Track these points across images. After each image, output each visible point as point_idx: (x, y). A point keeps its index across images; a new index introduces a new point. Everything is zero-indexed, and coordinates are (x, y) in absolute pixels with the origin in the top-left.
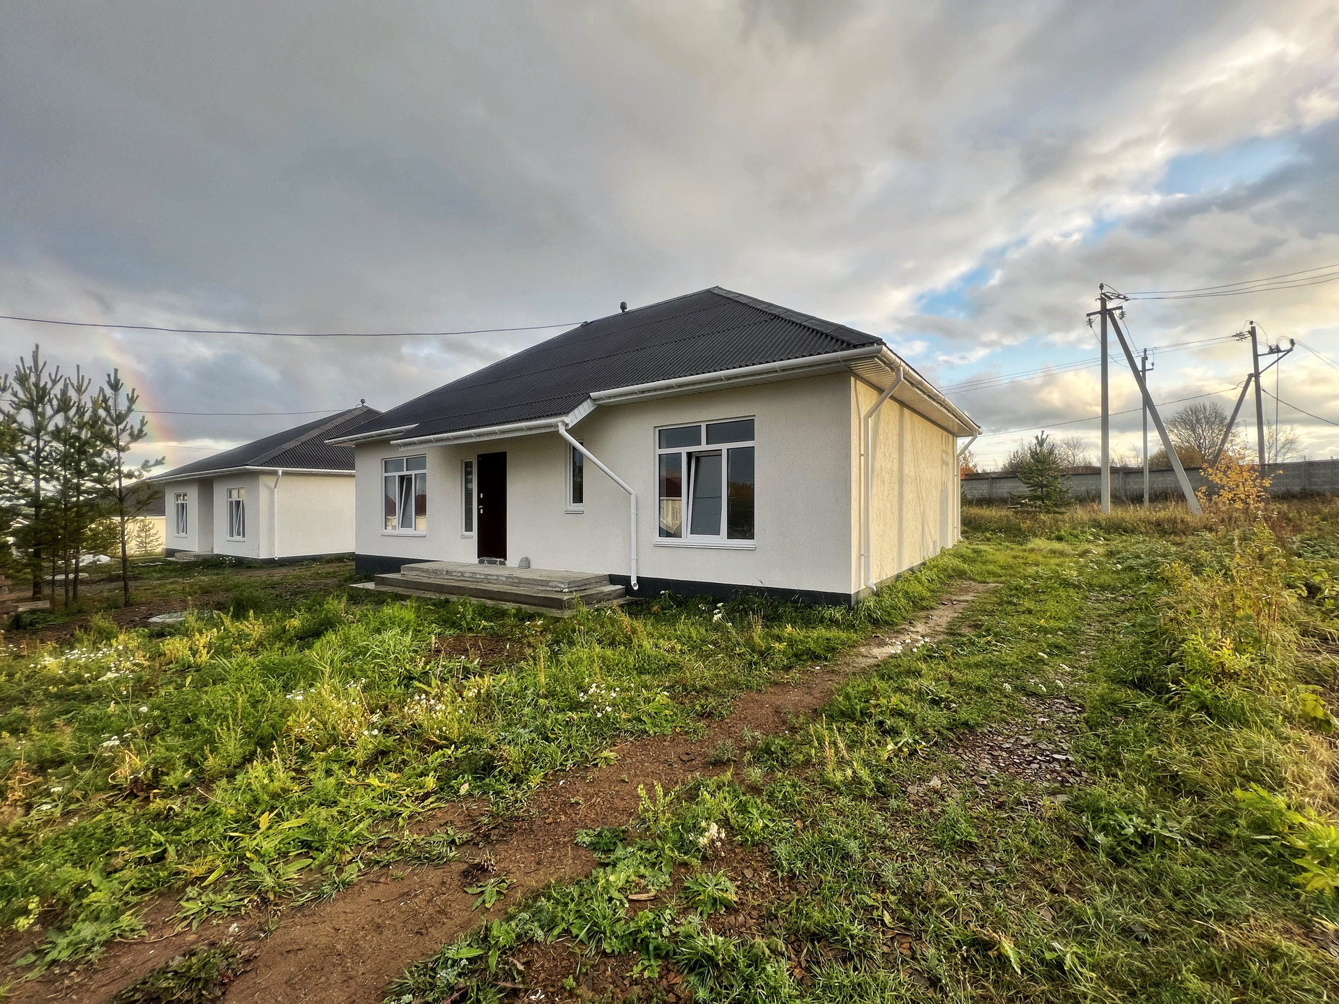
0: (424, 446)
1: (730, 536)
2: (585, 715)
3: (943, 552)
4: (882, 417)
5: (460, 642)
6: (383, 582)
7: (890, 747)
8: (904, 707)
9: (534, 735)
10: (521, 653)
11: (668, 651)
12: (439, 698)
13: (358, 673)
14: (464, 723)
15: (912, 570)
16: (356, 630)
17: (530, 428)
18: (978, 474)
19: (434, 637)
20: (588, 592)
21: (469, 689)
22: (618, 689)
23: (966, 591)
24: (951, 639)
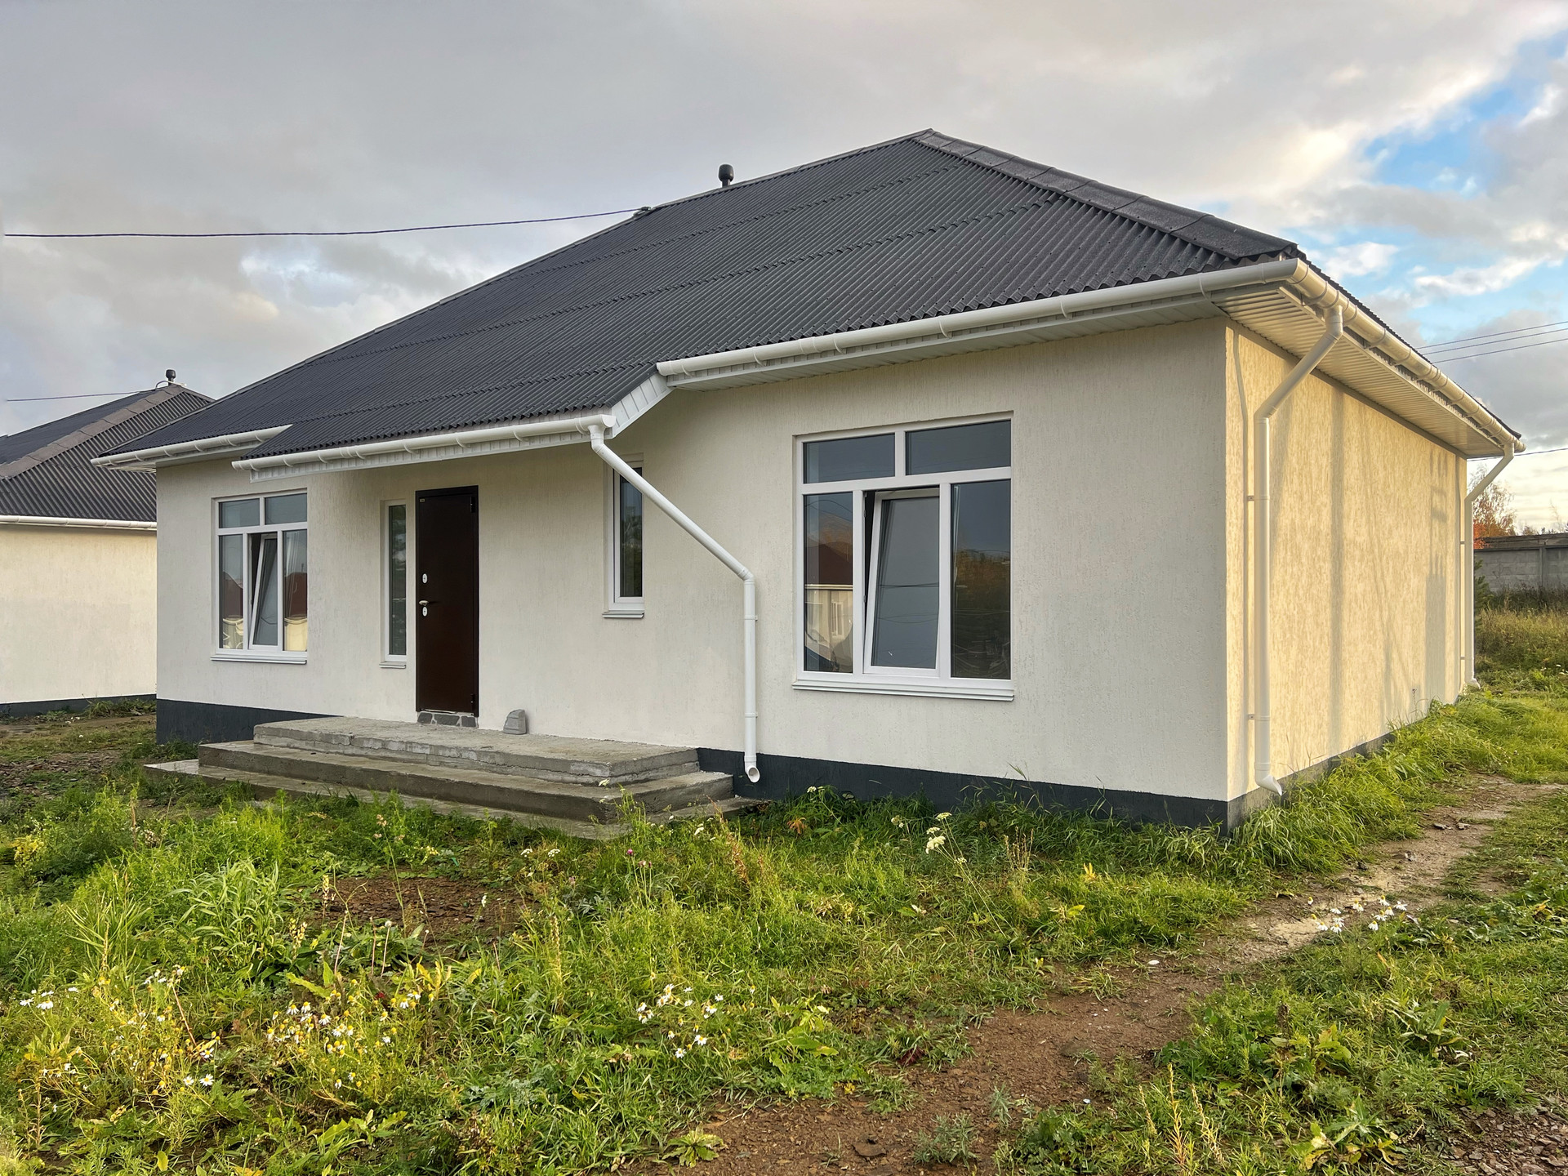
0: (303, 472)
1: (958, 670)
2: (649, 1053)
3: (1435, 711)
4: (1296, 414)
5: (382, 889)
6: (217, 758)
7: (1318, 1142)
8: (1348, 1055)
9: (543, 1093)
10: (511, 916)
11: (826, 918)
12: (339, 1009)
13: (167, 955)
14: (393, 1065)
15: (1362, 750)
16: (162, 863)
17: (530, 437)
18: (1513, 538)
19: (327, 879)
20: (654, 786)
21: (402, 991)
22: (719, 998)
23: (1486, 799)
24: (1455, 905)
